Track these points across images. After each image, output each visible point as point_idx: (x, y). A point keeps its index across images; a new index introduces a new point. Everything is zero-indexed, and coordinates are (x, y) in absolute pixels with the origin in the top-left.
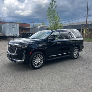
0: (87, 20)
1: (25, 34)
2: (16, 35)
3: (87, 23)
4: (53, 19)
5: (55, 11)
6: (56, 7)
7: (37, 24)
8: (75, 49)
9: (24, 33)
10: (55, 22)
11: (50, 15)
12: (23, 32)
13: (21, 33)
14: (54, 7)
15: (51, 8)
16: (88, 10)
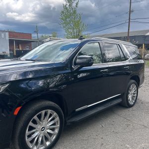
0: (129, 30)
1: (21, 51)
2: (3, 52)
3: (128, 35)
4: (72, 25)
5: (75, 12)
6: (77, 4)
7: (43, 35)
8: (131, 86)
9: (21, 49)
10: (75, 31)
11: (66, 18)
12: (19, 48)
13: (15, 49)
14: (74, 5)
15: (67, 6)
16: (130, 12)
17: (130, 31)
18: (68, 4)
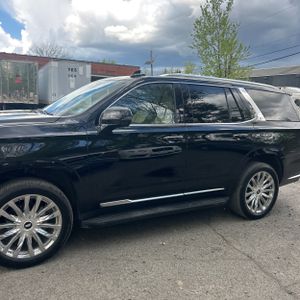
10: (223, 60)
11: (205, 35)
15: (209, 10)
18: (211, 5)
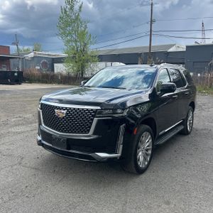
0: (150, 44)
3: (150, 50)
6: (80, 7)
14: (76, 8)
16: (152, 21)
17: (152, 45)
